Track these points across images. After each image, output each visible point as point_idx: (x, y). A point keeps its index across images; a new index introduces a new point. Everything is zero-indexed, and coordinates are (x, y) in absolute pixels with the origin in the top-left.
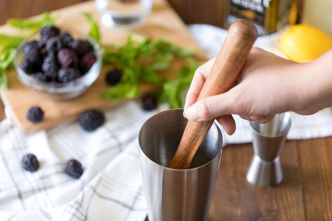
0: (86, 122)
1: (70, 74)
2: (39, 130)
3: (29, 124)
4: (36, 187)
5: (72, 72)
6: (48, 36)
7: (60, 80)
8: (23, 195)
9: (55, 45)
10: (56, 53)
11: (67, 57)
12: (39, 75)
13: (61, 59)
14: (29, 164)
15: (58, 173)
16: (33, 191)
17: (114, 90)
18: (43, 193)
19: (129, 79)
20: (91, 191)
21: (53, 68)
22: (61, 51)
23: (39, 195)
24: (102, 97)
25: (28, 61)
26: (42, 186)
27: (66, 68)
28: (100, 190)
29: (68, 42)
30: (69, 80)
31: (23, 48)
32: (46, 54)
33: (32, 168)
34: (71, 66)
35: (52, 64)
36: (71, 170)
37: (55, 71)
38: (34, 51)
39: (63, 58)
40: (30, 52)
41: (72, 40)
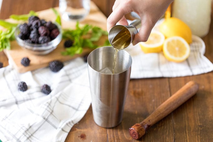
0: (53, 67)
1: (45, 39)
2: (27, 71)
3: (22, 67)
4: (25, 99)
5: (46, 38)
6: (33, 20)
7: (39, 43)
8: (18, 103)
9: (37, 24)
10: (37, 29)
11: (43, 30)
12: (28, 40)
13: (40, 31)
14: (22, 86)
15: (37, 91)
16: (24, 101)
17: (69, 50)
18: (29, 101)
19: (77, 44)
20: (56, 100)
21: (36, 36)
22: (41, 27)
23: (27, 102)
24: (62, 54)
25: (22, 33)
26: (29, 98)
27: (43, 36)
28: (60, 99)
29: (44, 23)
30: (44, 43)
31: (19, 27)
32: (32, 30)
33: (23, 89)
34: (46, 35)
35: (35, 34)
36: (45, 90)
37: (36, 38)
38: (25, 28)
39: (41, 31)
40: (23, 28)
41: (46, 23)
